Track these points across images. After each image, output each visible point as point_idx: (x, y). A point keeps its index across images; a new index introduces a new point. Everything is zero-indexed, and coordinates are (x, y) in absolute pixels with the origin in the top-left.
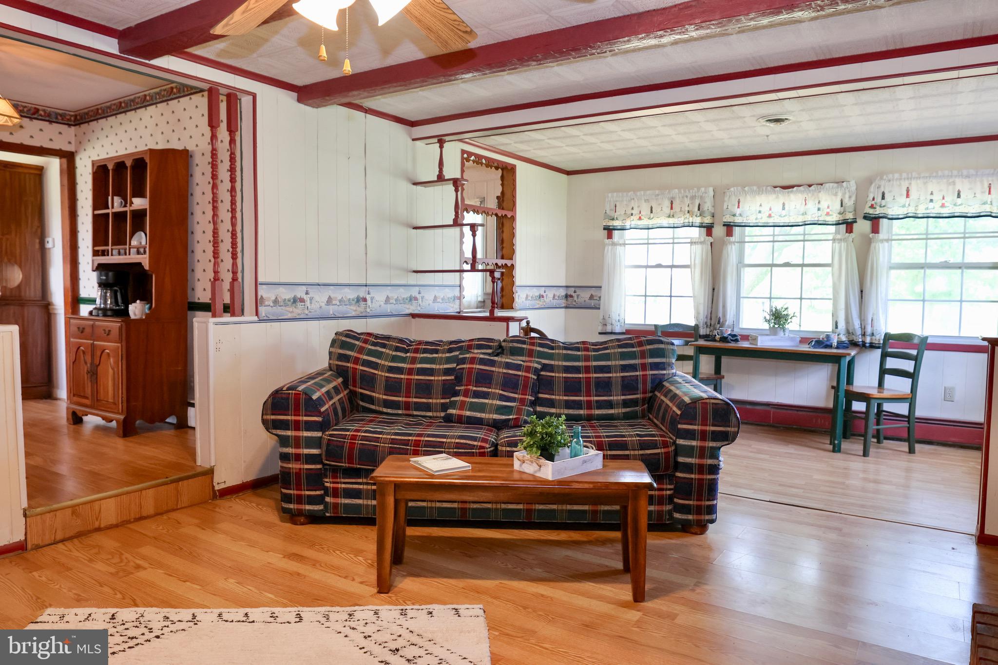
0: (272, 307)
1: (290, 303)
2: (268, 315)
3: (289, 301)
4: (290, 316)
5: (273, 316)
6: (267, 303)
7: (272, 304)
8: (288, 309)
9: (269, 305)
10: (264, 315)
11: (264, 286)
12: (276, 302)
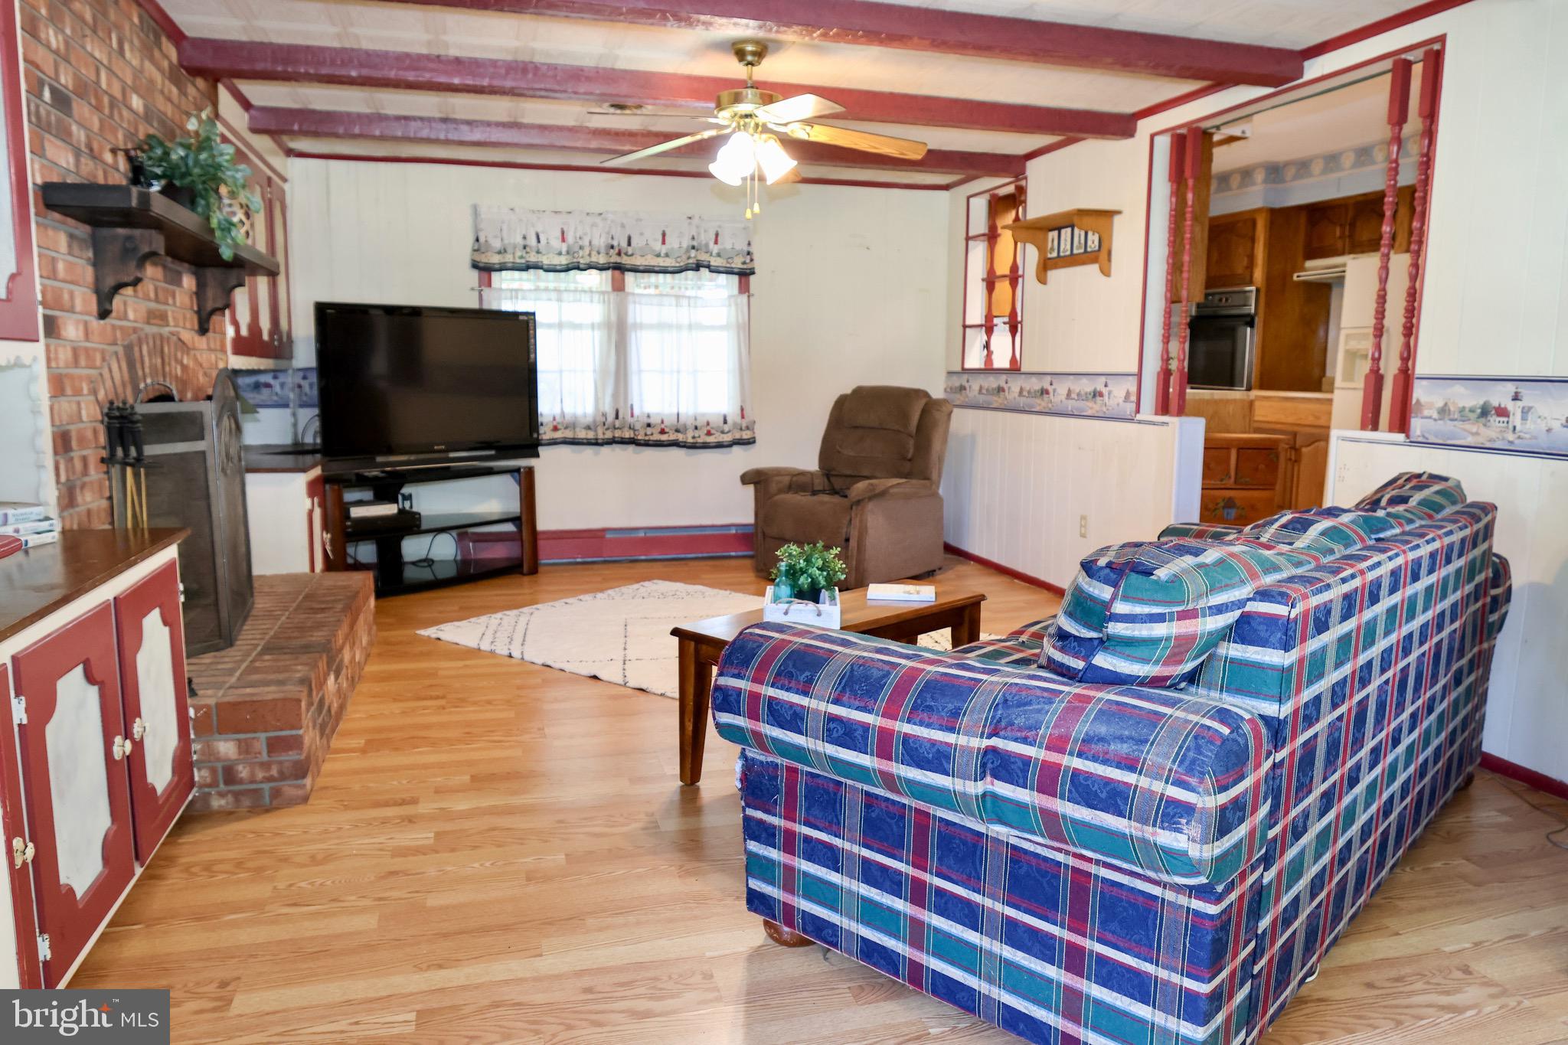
0: (1435, 420)
1: (1473, 416)
2: (1427, 435)
3: (1472, 411)
4: (1470, 440)
5: (1436, 437)
6: (1426, 413)
7: (1435, 415)
8: (1467, 426)
9: (1430, 418)
10: (1418, 433)
11: (1424, 383)
12: (1444, 411)
